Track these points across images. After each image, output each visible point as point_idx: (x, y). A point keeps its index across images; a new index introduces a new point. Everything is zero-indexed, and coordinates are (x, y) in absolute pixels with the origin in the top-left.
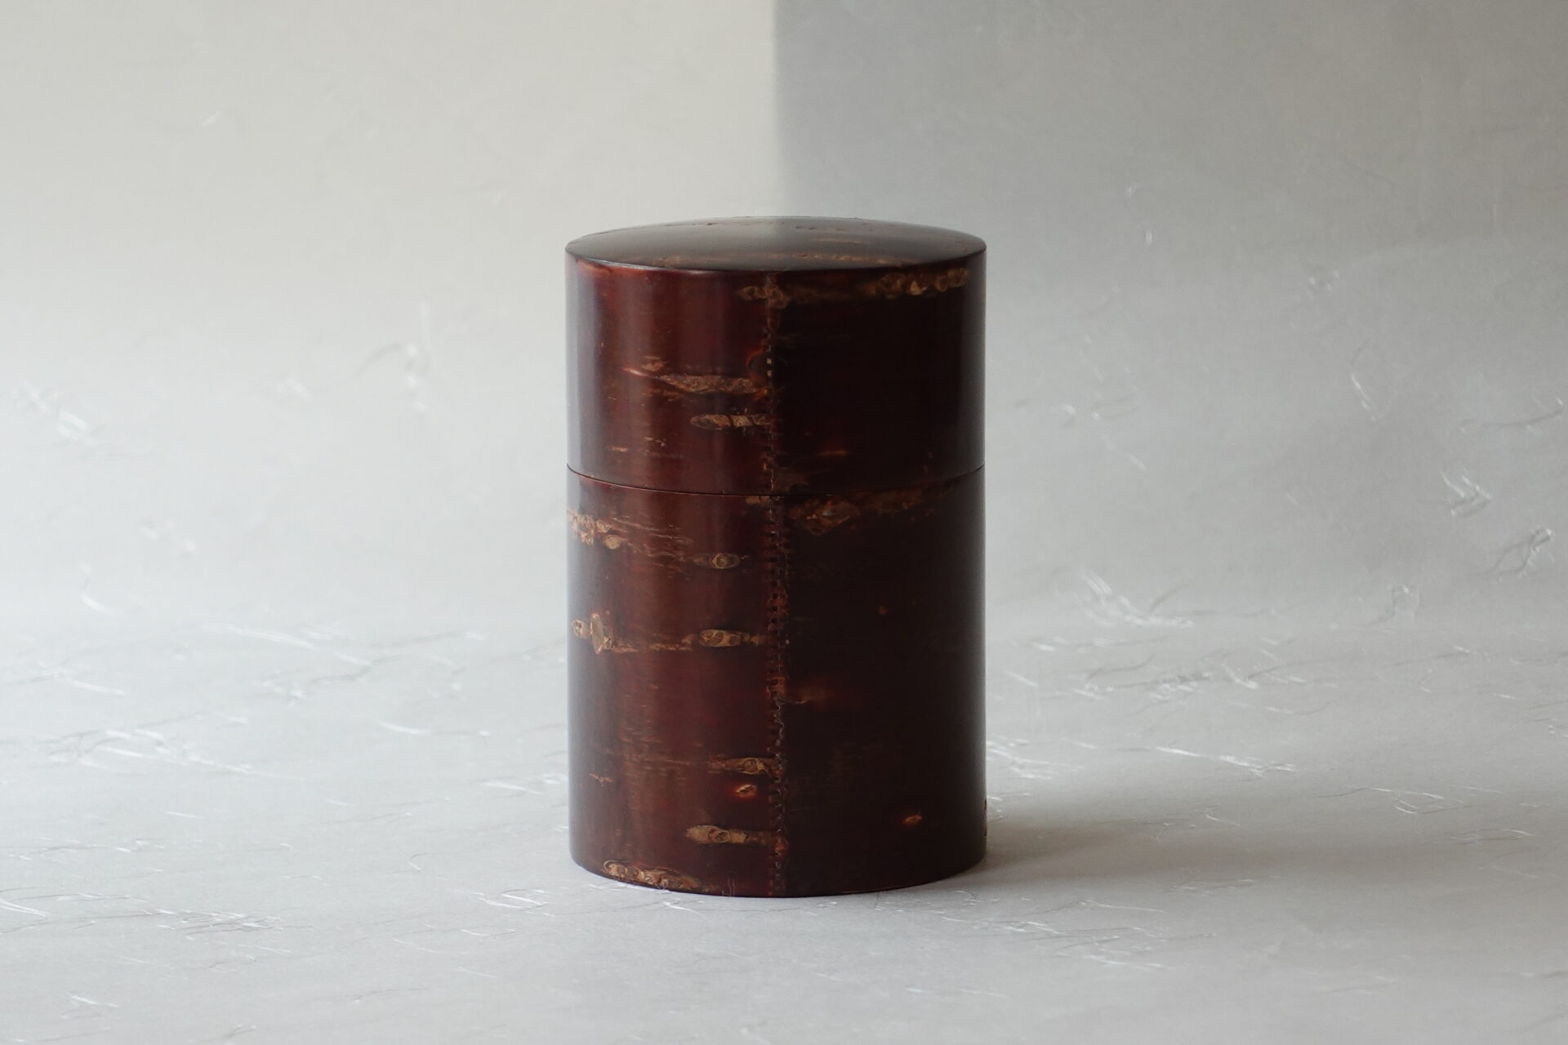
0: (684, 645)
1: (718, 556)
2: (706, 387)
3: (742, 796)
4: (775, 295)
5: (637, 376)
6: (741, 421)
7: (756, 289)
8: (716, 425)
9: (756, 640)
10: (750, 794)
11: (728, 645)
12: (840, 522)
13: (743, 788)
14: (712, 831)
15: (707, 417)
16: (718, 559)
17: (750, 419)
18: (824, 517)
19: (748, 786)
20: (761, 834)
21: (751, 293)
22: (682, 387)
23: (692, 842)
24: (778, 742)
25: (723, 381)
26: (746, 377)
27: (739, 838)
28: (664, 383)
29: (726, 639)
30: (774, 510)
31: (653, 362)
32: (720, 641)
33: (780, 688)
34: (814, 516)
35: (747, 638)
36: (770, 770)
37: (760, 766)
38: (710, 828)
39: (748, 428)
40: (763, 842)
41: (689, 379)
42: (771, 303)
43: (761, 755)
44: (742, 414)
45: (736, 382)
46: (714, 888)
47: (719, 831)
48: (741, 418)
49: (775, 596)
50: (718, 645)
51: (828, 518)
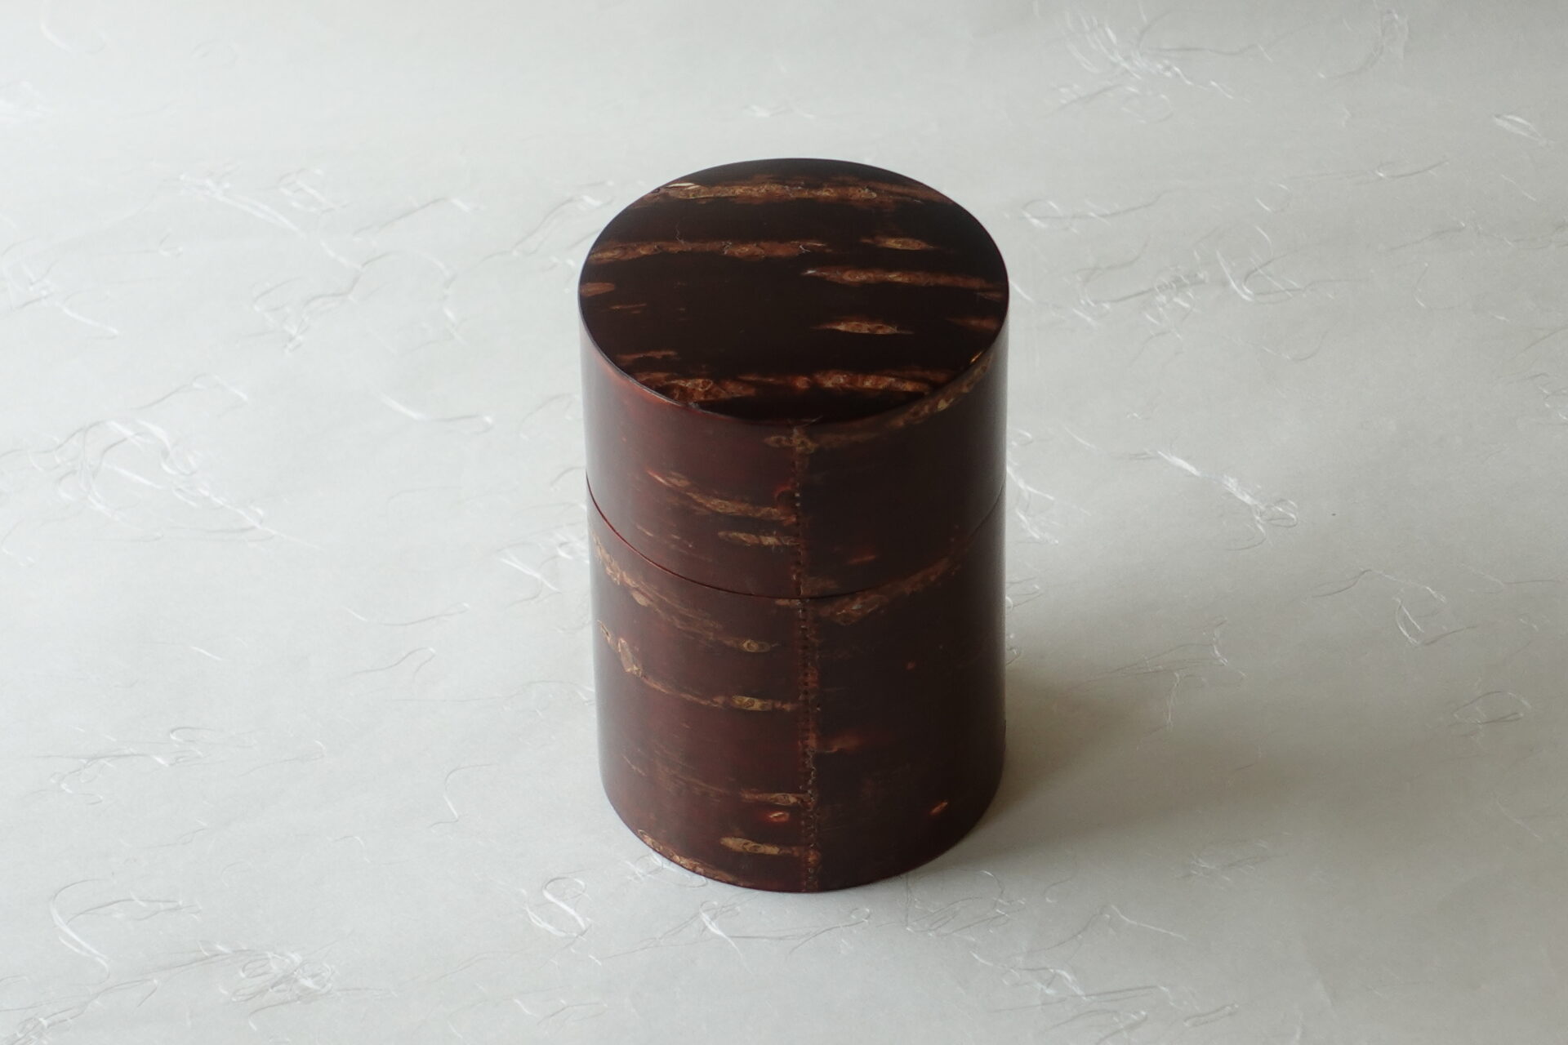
0: (717, 703)
1: (749, 641)
2: (734, 511)
3: (775, 820)
4: (803, 443)
5: (661, 483)
6: (770, 541)
7: (784, 438)
8: (744, 542)
9: (788, 707)
10: (783, 819)
11: (760, 709)
12: (870, 610)
13: (776, 815)
14: (746, 844)
15: (735, 534)
16: (748, 644)
17: (779, 539)
18: (853, 610)
19: (781, 813)
20: (794, 848)
21: (778, 441)
22: (708, 505)
23: (726, 849)
24: (810, 782)
25: (751, 508)
26: (774, 508)
27: (773, 850)
28: (690, 498)
29: (757, 705)
30: (804, 611)
31: (679, 479)
32: (753, 705)
33: (812, 742)
34: (844, 611)
35: (778, 705)
36: (802, 801)
37: (792, 800)
38: (745, 841)
39: (777, 547)
40: (796, 854)
41: (716, 502)
42: (799, 449)
43: (794, 790)
44: (771, 535)
45: (765, 510)
46: (749, 884)
47: (752, 844)
48: (769, 538)
49: (806, 675)
50: (749, 709)
51: (857, 610)
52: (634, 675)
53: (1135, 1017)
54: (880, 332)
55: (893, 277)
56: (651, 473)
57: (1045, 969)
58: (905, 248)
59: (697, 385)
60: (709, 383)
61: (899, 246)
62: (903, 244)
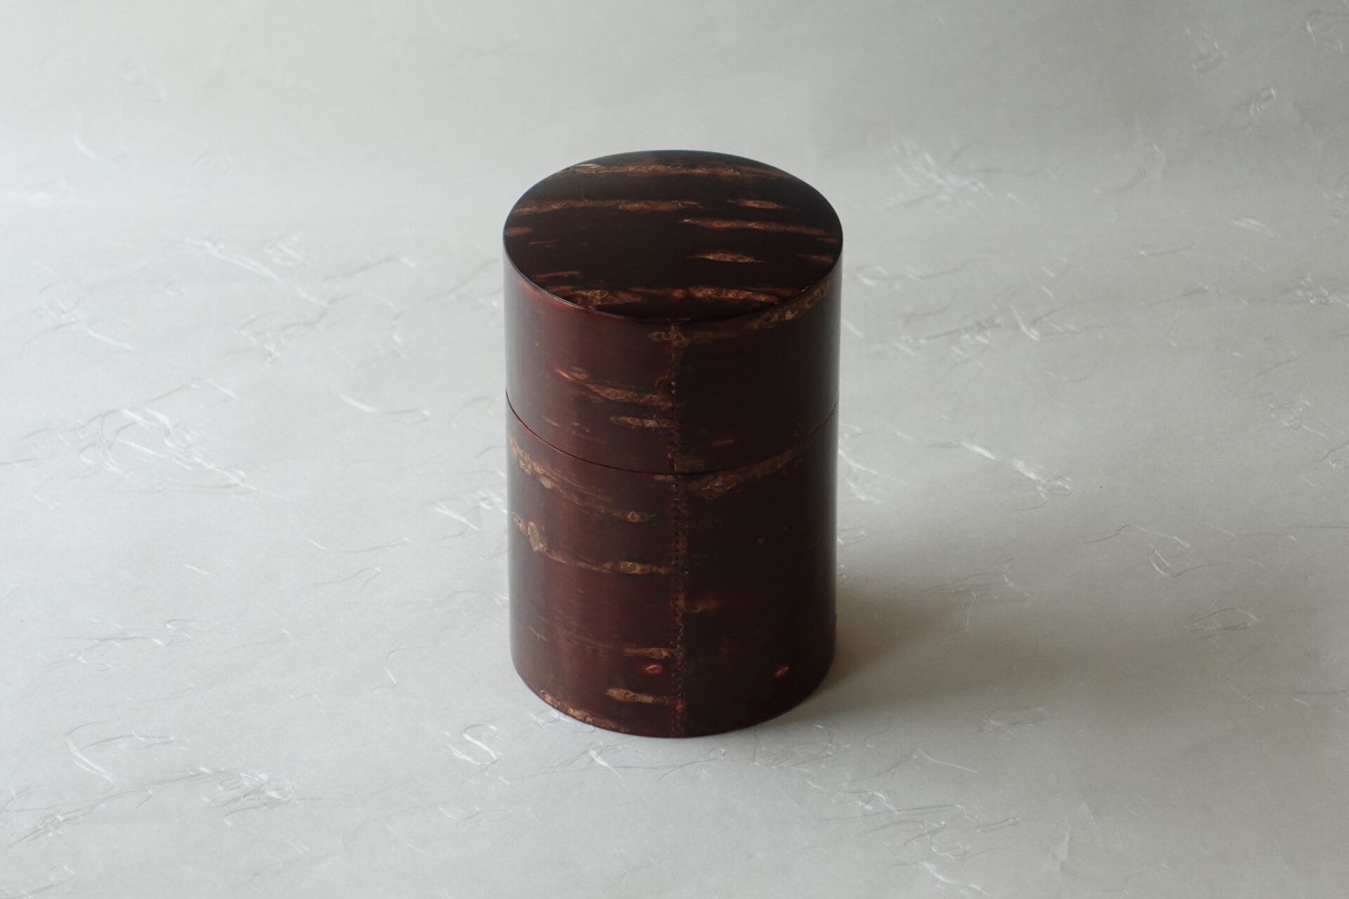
0: (604, 568)
1: (632, 513)
2: (623, 398)
3: (650, 672)
4: (678, 338)
5: (565, 378)
6: (651, 423)
7: (663, 334)
8: (630, 425)
9: (662, 571)
10: (657, 671)
11: (640, 573)
12: (729, 488)
13: (651, 667)
14: (627, 694)
15: (623, 418)
16: (633, 515)
17: (658, 423)
18: (716, 487)
19: (655, 666)
20: (665, 697)
21: (659, 336)
22: (603, 394)
23: (611, 699)
24: (679, 638)
25: (636, 395)
26: (654, 394)
27: (647, 699)
28: (588, 389)
29: (638, 569)
30: (677, 485)
31: (580, 373)
32: (634, 569)
33: (681, 603)
34: (708, 487)
35: (655, 569)
36: (672, 655)
37: (665, 653)
38: (625, 691)
39: (656, 429)
40: (667, 703)
41: (609, 390)
42: (675, 343)
43: (666, 646)
44: (651, 419)
45: (647, 397)
46: (627, 730)
47: (632, 694)
48: (650, 421)
49: (677, 542)
50: (633, 572)
51: (719, 487)
52: (541, 553)
53: (936, 825)
54: (741, 261)
55: (752, 225)
56: (558, 371)
57: (865, 792)
58: (761, 207)
59: (596, 294)
60: (605, 293)
61: (757, 206)
62: (760, 204)
